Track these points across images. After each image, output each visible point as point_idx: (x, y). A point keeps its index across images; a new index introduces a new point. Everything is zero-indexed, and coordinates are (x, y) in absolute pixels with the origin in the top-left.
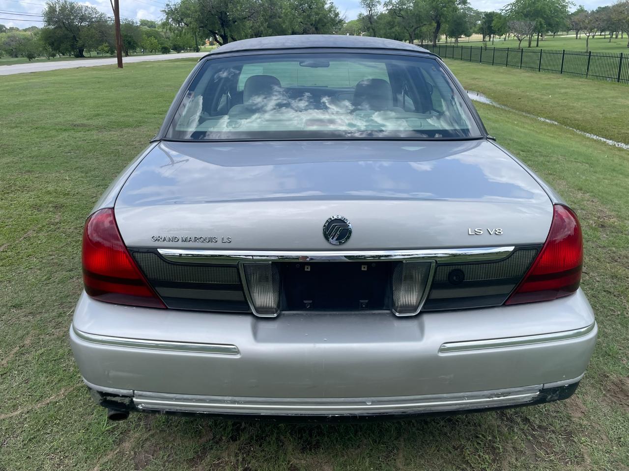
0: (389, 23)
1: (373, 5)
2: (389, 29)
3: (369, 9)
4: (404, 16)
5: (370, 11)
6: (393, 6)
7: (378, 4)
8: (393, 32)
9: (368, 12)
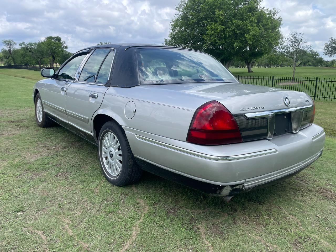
0: (22, 55)
1: (11, 44)
2: (22, 58)
3: (9, 47)
4: (33, 52)
5: (9, 48)
6: (26, 46)
7: (14, 44)
8: (25, 60)
9: (8, 48)
